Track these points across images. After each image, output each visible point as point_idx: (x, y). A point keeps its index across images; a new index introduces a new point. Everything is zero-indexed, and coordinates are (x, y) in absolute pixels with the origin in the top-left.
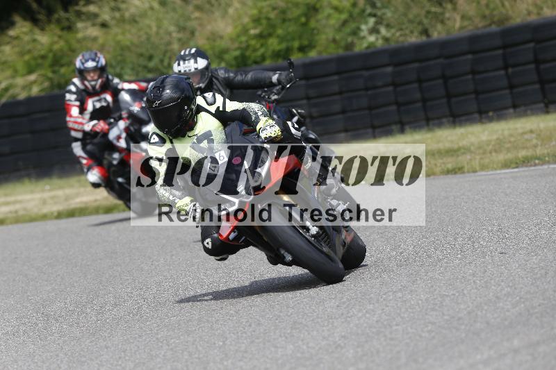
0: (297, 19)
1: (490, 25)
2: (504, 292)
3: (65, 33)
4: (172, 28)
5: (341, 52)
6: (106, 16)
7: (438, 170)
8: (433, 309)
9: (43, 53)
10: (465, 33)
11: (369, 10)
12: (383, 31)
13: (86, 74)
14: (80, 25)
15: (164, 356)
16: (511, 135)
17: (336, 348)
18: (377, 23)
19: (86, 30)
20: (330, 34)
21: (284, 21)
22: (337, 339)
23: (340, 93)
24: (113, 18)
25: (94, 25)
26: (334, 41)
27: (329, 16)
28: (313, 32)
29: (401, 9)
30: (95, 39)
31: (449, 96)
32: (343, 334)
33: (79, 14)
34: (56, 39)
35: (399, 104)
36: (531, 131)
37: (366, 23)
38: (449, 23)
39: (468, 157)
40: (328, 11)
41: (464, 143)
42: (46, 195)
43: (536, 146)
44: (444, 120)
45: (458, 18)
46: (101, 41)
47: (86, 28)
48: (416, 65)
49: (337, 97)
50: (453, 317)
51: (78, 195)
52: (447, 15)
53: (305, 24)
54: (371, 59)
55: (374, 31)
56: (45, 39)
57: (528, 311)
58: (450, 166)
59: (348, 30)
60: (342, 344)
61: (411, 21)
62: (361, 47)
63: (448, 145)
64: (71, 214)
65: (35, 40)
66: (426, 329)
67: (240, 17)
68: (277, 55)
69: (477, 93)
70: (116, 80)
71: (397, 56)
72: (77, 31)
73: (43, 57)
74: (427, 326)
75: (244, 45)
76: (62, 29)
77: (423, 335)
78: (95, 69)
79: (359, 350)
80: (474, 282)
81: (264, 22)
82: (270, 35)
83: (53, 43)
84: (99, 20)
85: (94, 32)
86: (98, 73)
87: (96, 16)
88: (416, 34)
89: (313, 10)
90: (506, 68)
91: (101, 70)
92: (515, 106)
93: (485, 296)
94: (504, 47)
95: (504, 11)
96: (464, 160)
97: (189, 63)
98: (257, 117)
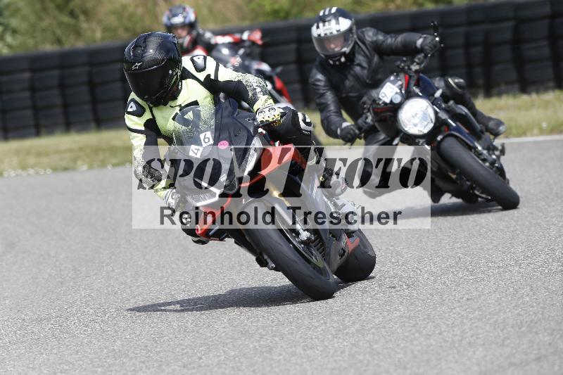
13: (174, 31)
86: (186, 29)
91: (191, 26)
97: (329, 24)
98: (255, 94)
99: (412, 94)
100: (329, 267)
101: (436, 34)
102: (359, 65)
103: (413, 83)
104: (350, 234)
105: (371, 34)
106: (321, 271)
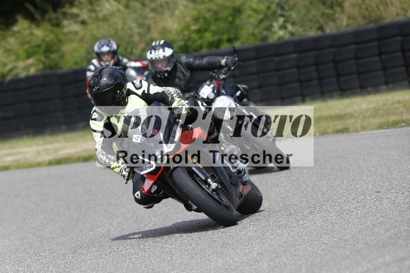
0: (226, 19)
1: (368, 23)
2: (378, 221)
3: (55, 29)
4: (134, 25)
5: (258, 43)
6: (85, 15)
7: (330, 130)
8: (326, 234)
9: (38, 43)
10: (350, 29)
11: (279, 12)
12: (290, 27)
13: (102, 56)
14: (66, 22)
15: (127, 267)
16: (384, 105)
17: (254, 262)
18: (285, 22)
19: (70, 26)
20: (250, 29)
21: (216, 19)
22: (255, 255)
23: (258, 73)
24: (90, 17)
25: (76, 22)
26: (253, 35)
27: (250, 16)
28: (238, 28)
29: (303, 11)
30: (76, 33)
31: (338, 76)
32: (259, 251)
33: (65, 15)
34: (48, 33)
35: (300, 81)
36: (399, 102)
37: (277, 21)
38: (339, 22)
39: (352, 121)
40: (249, 12)
41: (349, 110)
42: (41, 148)
43: (402, 113)
44: (335, 94)
45: (345, 18)
46: (81, 34)
47: (70, 25)
48: (314, 53)
49: (255, 76)
50: (341, 239)
51: (63, 148)
52: (337, 16)
53: (232, 23)
54: (280, 48)
55: (283, 27)
56: (39, 33)
57: (397, 234)
58: (339, 127)
59: (263, 26)
60: (259, 259)
61: (311, 20)
62: (273, 39)
63: (337, 112)
64: (59, 162)
65: (32, 34)
66: (321, 248)
67: (184, 17)
68: (211, 45)
69: (359, 73)
70: (125, 60)
71: (300, 46)
72: (63, 27)
73: (38, 46)
74: (322, 246)
75: (186, 38)
76: (53, 25)
77: (319, 252)
78: (109, 52)
79: (271, 263)
80: (356, 213)
81: (201, 20)
82: (206, 30)
83: (46, 36)
84: (80, 19)
85: (76, 27)
86: (111, 55)
87: (77, 16)
88: (314, 29)
89: (238, 11)
90: (380, 54)
91: (114, 53)
92: (387, 83)
93: (365, 224)
94: (379, 39)
95: (379, 13)
96: (349, 123)
97: (159, 51)
98: (173, 98)
99: (221, 93)
100: (233, 205)
101: (235, 56)
102: (178, 78)
103: (221, 87)
104: (244, 183)
105: (184, 58)
106: (227, 207)
